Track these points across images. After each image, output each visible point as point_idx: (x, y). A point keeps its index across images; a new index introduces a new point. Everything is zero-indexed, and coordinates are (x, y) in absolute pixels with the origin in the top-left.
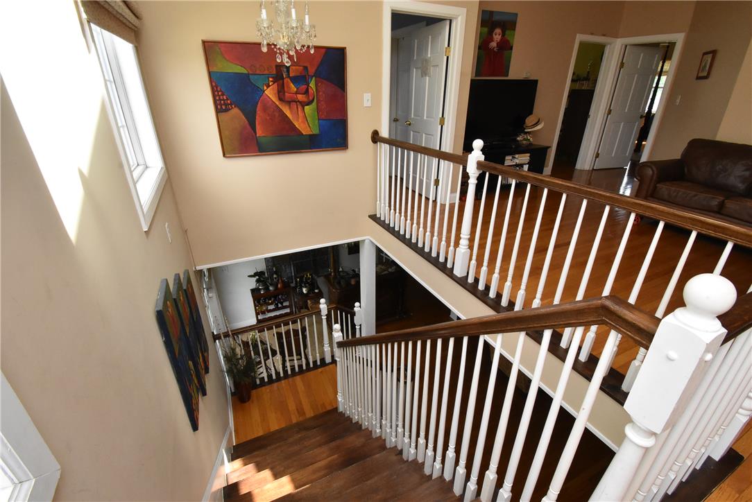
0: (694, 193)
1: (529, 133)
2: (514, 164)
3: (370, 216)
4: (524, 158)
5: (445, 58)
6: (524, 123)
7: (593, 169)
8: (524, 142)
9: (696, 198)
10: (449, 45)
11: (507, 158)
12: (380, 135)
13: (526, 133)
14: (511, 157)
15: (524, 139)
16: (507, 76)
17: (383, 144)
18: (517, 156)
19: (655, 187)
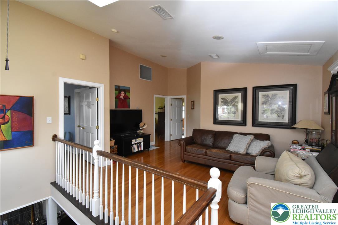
0: (197, 149)
1: (142, 129)
2: (137, 142)
3: (52, 183)
4: (140, 140)
5: (97, 102)
6: (139, 126)
7: (171, 140)
8: (140, 133)
9: (198, 150)
10: (98, 97)
11: (133, 140)
12: (58, 137)
13: (140, 129)
14: (135, 140)
15: (140, 132)
16: (129, 108)
17: (60, 143)
18: (137, 139)
19: (185, 148)
